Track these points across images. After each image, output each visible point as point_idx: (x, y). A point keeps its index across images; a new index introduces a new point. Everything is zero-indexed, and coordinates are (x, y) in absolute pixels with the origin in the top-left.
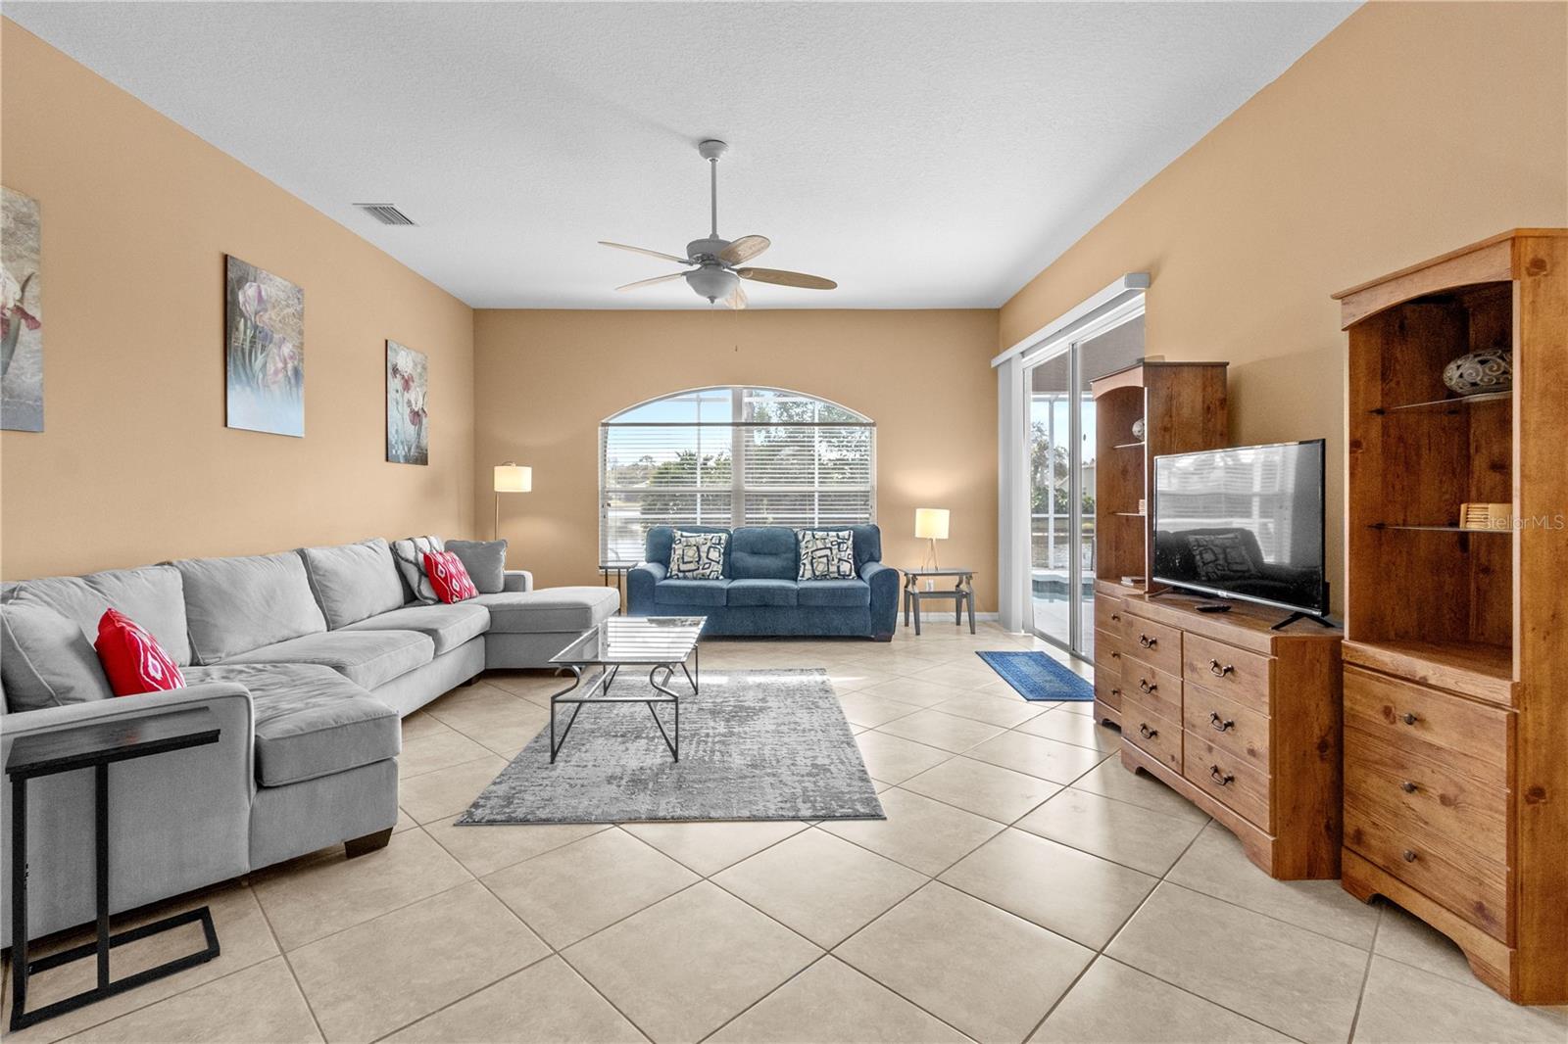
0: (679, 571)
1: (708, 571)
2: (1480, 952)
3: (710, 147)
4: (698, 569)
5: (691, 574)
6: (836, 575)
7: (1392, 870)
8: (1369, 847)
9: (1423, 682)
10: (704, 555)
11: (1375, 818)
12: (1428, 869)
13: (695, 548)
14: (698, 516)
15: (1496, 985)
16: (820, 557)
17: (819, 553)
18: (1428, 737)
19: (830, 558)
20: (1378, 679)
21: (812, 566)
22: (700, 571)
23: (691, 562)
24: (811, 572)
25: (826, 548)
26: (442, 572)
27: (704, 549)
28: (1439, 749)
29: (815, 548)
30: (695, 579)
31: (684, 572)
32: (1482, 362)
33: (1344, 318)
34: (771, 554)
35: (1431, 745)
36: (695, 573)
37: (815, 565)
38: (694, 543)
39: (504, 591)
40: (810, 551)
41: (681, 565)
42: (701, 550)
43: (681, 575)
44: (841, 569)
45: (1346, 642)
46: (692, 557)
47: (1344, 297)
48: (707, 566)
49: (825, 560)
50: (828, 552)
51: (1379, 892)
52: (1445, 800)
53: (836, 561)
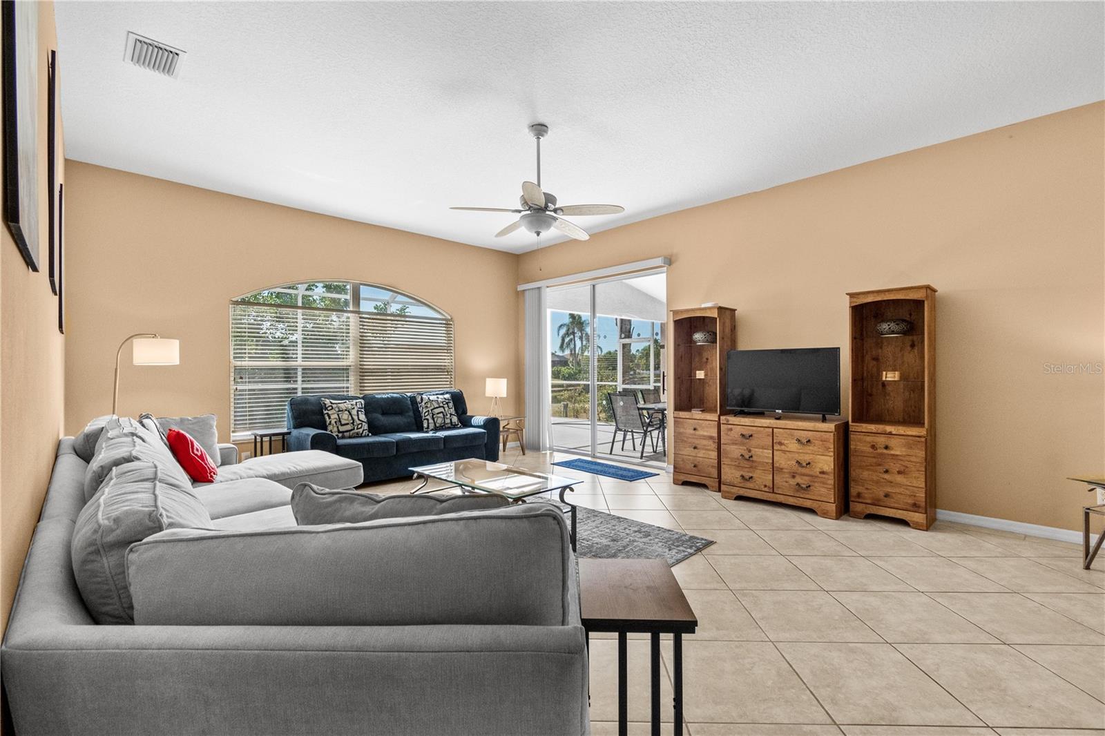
0: (339, 432)
1: (361, 430)
2: (914, 519)
3: (540, 129)
4: (354, 429)
5: (348, 433)
6: (449, 425)
7: (876, 503)
8: (864, 498)
9: (890, 433)
10: (356, 418)
11: (866, 486)
12: (893, 498)
13: (347, 412)
14: (299, 385)
15: (921, 528)
16: (438, 413)
17: (436, 411)
18: (892, 452)
19: (445, 414)
20: (868, 436)
21: (434, 421)
22: (356, 431)
23: (348, 424)
24: (433, 425)
25: (440, 407)
26: (197, 450)
27: (354, 412)
28: (897, 455)
29: (433, 407)
30: (350, 437)
31: (343, 432)
32: (897, 324)
33: (850, 303)
34: (396, 414)
35: (894, 455)
36: (352, 432)
37: (436, 419)
38: (345, 408)
39: (221, 465)
40: (430, 409)
41: (340, 427)
42: (352, 413)
43: (340, 435)
44: (453, 421)
45: (850, 423)
46: (348, 420)
47: (852, 295)
48: (360, 426)
49: (441, 415)
50: (442, 410)
51: (868, 512)
52: (899, 472)
53: (449, 415)
